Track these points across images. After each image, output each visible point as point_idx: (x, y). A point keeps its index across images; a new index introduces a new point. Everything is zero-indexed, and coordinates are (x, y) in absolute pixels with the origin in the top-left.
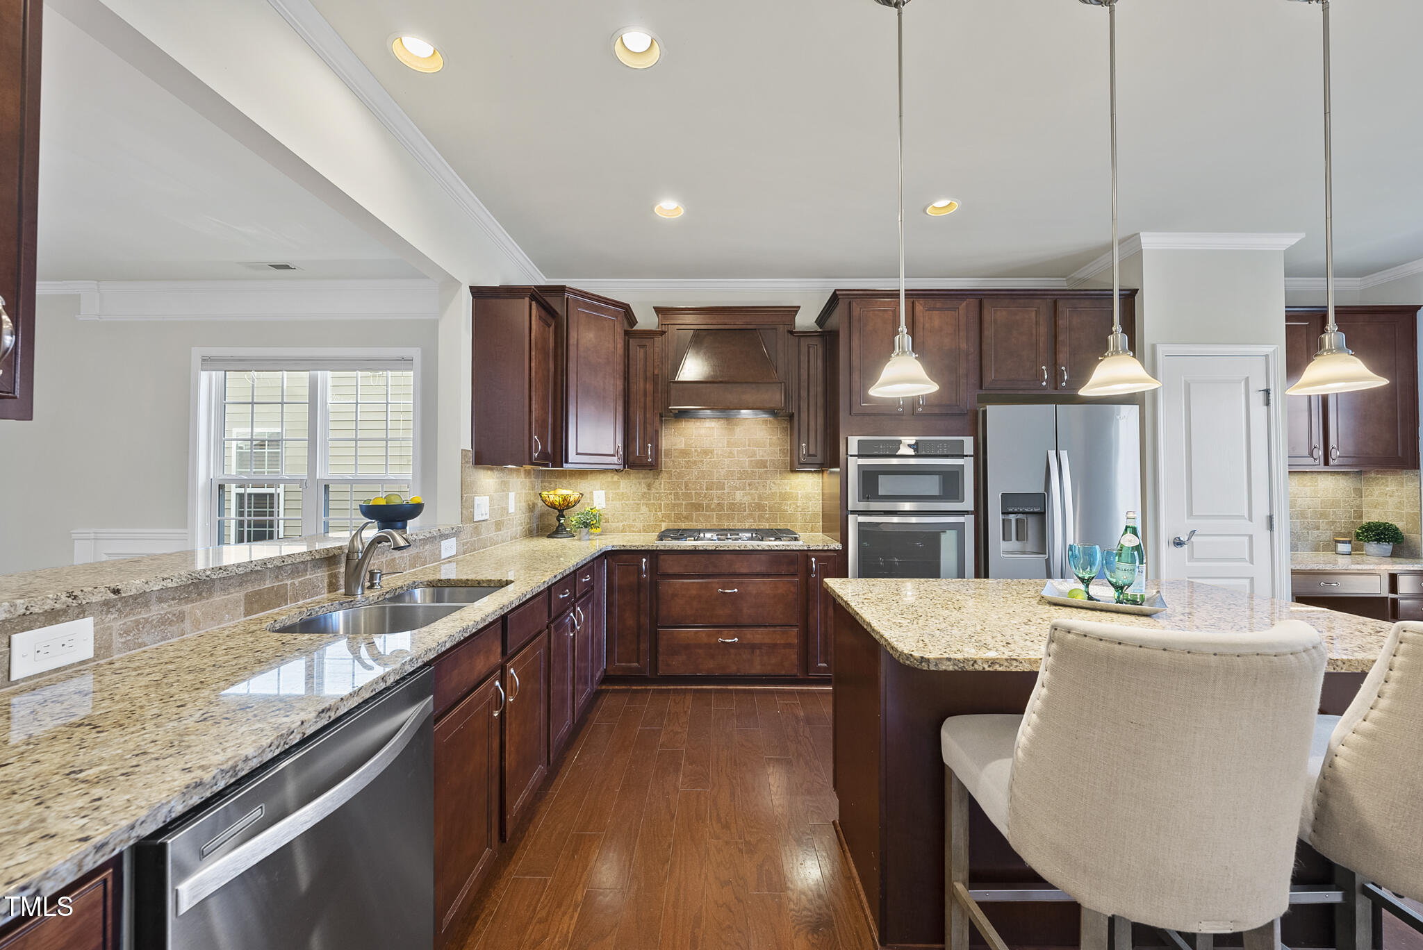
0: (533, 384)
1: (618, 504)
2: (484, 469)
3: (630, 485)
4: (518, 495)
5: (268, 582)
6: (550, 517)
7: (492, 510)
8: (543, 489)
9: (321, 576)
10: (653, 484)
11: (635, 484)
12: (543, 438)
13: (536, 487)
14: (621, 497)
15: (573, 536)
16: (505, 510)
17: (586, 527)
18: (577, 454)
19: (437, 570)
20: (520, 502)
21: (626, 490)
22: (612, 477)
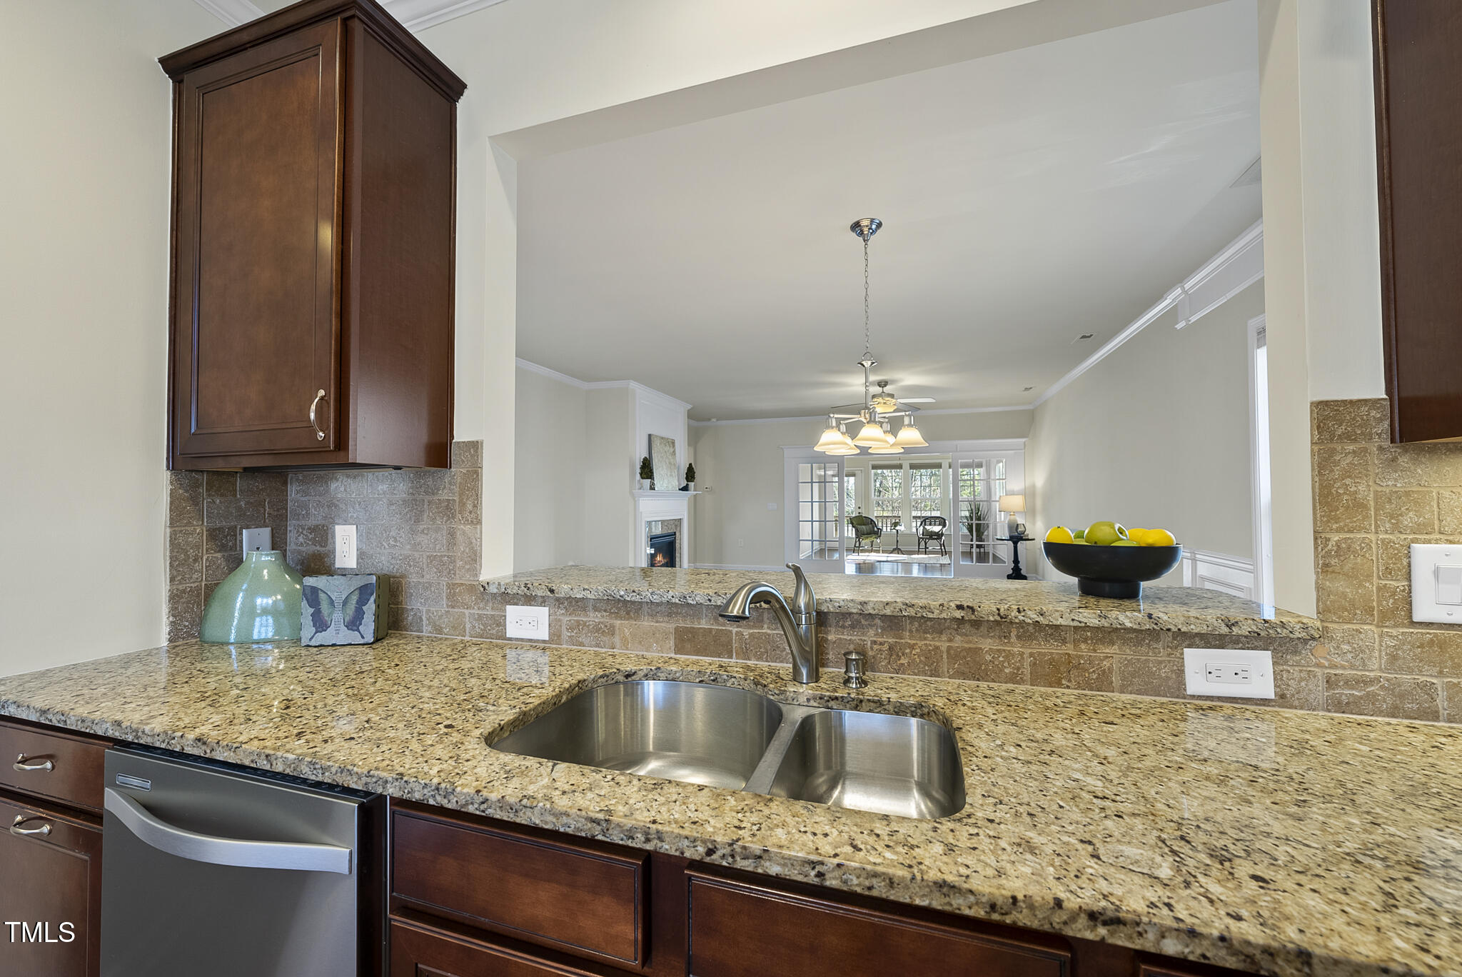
5: (703, 621)
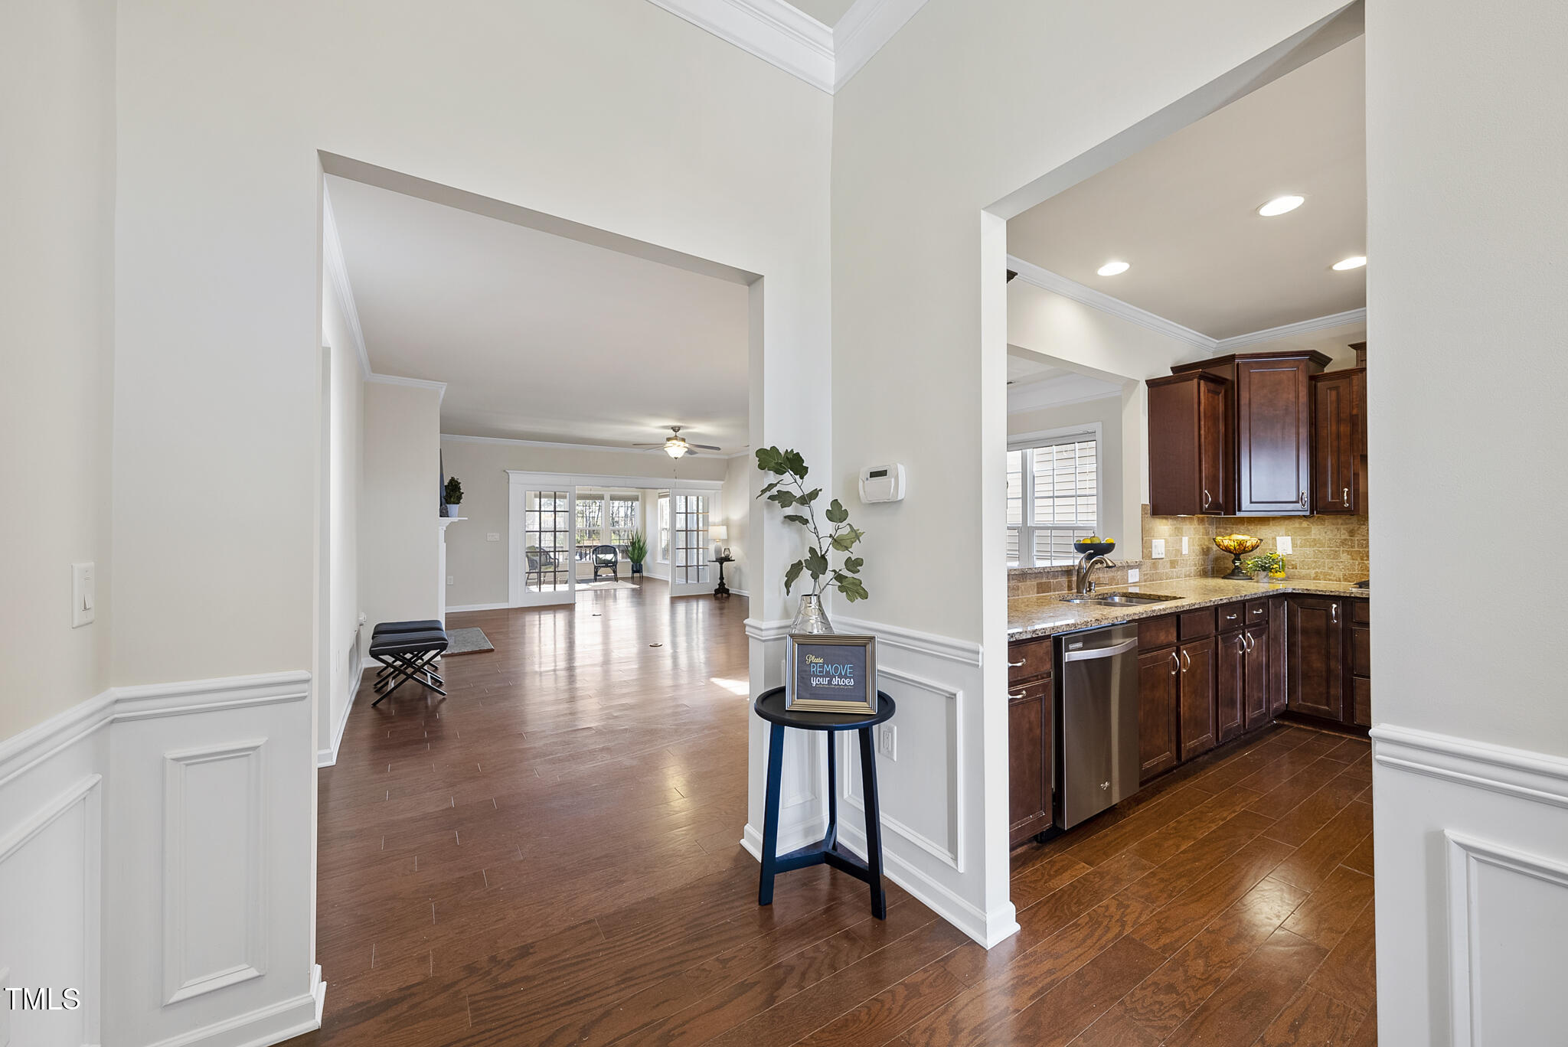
0: (1203, 447)
1: (1309, 551)
2: (1159, 518)
3: (1325, 533)
4: (1191, 540)
5: (1044, 579)
6: (1226, 561)
7: (1167, 552)
8: (1217, 535)
9: (1064, 580)
10: (1358, 530)
11: (1332, 531)
12: (1214, 492)
13: (1211, 532)
14: (1312, 544)
15: (1251, 579)
16: (1179, 552)
17: (1264, 570)
18: (1251, 502)
19: (1127, 588)
20: (1194, 545)
21: (1318, 536)
22: (1301, 523)
